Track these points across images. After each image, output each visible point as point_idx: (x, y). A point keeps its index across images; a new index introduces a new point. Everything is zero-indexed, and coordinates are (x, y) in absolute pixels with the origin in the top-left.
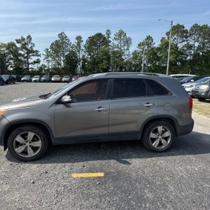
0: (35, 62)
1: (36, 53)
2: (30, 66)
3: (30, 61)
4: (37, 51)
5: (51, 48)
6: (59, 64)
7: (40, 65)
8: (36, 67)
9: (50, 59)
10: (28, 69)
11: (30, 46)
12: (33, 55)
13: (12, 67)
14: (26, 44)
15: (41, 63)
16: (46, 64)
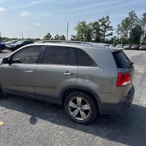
0: (109, 35)
1: (111, 28)
2: (106, 37)
3: (106, 34)
4: (111, 27)
5: (122, 24)
6: (126, 36)
7: (112, 37)
8: (109, 38)
9: (120, 32)
10: (104, 39)
11: (107, 23)
12: (109, 30)
13: (94, 38)
14: (105, 22)
15: (113, 35)
16: (116, 36)
